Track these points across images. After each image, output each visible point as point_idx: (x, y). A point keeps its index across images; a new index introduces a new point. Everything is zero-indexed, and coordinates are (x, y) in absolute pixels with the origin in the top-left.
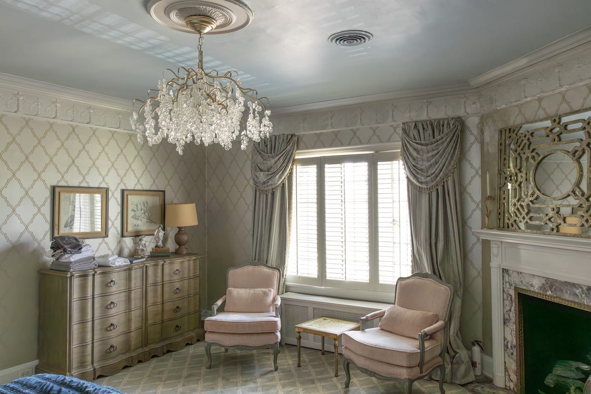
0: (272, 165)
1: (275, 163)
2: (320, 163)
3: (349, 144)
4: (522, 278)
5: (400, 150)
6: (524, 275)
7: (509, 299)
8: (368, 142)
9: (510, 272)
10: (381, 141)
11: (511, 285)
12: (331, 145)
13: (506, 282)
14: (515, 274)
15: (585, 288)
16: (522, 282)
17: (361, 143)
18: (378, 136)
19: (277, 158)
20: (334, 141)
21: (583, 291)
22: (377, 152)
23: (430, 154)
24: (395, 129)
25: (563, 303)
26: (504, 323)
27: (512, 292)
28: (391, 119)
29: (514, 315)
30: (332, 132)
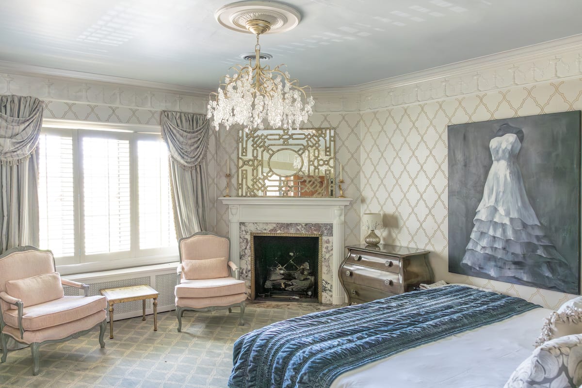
0: (21, 131)
1: (24, 129)
2: (77, 136)
3: (107, 121)
4: (257, 227)
5: (160, 134)
6: (258, 224)
7: (245, 241)
8: (128, 122)
9: (246, 224)
10: (140, 123)
11: (246, 232)
12: (86, 119)
13: (242, 231)
14: (251, 225)
15: (303, 225)
16: (257, 228)
17: (120, 122)
18: (138, 118)
19: (27, 123)
20: (91, 114)
21: (302, 227)
22: (136, 132)
23: (193, 140)
24: (153, 114)
25: (290, 235)
26: (240, 258)
27: (248, 237)
28: (149, 104)
29: (249, 251)
30: (88, 105)
